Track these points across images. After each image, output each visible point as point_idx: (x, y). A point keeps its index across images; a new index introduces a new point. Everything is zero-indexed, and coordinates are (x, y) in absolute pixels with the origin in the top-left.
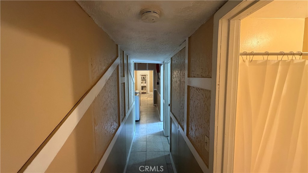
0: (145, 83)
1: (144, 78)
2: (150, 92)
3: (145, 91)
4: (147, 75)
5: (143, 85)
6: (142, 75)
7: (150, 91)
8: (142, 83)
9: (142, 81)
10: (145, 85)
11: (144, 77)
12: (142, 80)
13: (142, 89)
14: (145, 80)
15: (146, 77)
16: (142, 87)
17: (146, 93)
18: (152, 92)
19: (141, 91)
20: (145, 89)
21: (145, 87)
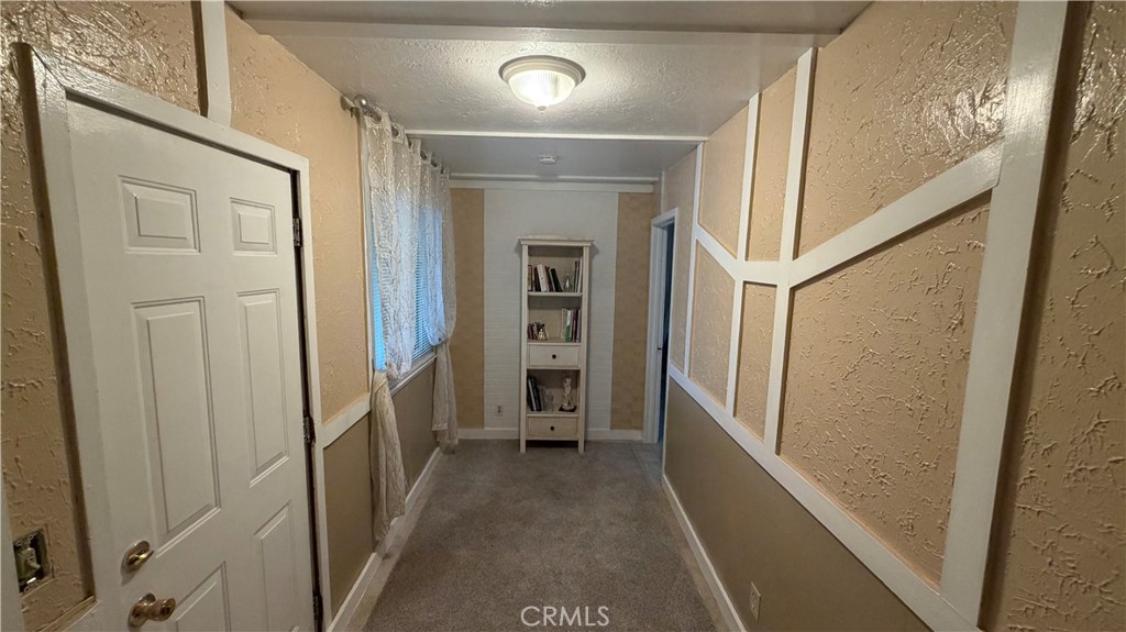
0: (574, 335)
1: (554, 283)
2: (613, 427)
3: (565, 428)
4: (594, 251)
5: (540, 356)
6: (533, 251)
7: (614, 411)
8: (532, 336)
9: (540, 316)
10: (571, 356)
11: (557, 263)
12: (533, 303)
13: (536, 400)
14: (575, 305)
15: (576, 273)
16: (529, 377)
17: (573, 444)
18: (636, 428)
19: (517, 429)
20: (566, 406)
21: (569, 381)
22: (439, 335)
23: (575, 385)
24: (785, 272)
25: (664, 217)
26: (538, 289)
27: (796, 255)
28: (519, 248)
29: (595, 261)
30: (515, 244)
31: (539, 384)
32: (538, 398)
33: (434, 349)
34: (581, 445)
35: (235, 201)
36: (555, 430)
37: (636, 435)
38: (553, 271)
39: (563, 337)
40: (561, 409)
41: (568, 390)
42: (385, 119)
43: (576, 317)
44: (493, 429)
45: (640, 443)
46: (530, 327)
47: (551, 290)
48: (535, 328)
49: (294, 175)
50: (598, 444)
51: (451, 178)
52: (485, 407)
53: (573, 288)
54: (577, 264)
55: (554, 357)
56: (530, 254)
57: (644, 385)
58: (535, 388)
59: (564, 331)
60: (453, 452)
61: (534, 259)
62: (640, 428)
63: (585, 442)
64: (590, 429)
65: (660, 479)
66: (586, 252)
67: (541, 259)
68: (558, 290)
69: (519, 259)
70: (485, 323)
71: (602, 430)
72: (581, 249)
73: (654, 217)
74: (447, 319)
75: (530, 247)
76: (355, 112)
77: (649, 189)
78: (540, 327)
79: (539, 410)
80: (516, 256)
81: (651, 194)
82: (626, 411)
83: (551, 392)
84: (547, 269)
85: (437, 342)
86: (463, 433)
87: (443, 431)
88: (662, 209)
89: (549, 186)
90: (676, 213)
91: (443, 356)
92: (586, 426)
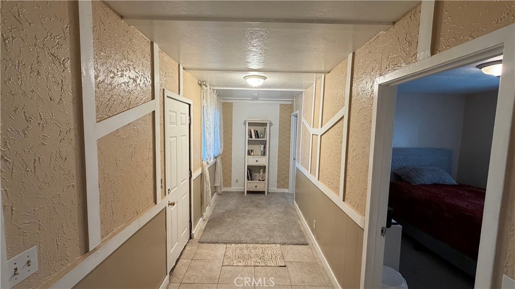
0: (264, 154)
1: (257, 135)
2: (278, 187)
3: (260, 187)
4: (271, 124)
5: (252, 161)
6: (250, 124)
7: (278, 182)
8: (249, 154)
9: (252, 147)
10: (263, 161)
11: (259, 129)
12: (250, 142)
13: (250, 177)
14: (264, 143)
15: (265, 132)
16: (248, 169)
17: (263, 193)
18: (286, 188)
19: (243, 188)
20: (261, 179)
21: (262, 170)
22: (218, 152)
23: (264, 172)
24: (319, 131)
25: (295, 113)
26: (251, 137)
27: (322, 127)
28: (245, 123)
29: (271, 128)
30: (244, 121)
31: (252, 172)
32: (251, 176)
33: (216, 158)
34: (266, 193)
35: (181, 113)
36: (257, 187)
37: (286, 191)
38: (257, 131)
39: (260, 155)
40: (259, 180)
41: (262, 173)
42: (208, 86)
43: (265, 147)
44: (235, 188)
45: (288, 193)
46: (249, 151)
47: (256, 138)
48: (250, 151)
49: (190, 105)
50: (272, 193)
51: (223, 99)
52: (232, 180)
53: (264, 137)
54: (265, 129)
55: (257, 161)
56: (249, 125)
57: (289, 172)
58: (250, 172)
59: (260, 152)
60: (221, 195)
61: (250, 127)
62: (288, 188)
63: (268, 193)
64: (269, 188)
65: (293, 203)
66: (268, 125)
67: (252, 127)
68: (258, 138)
69: (244, 127)
70: (233, 150)
71: (274, 188)
72: (267, 123)
73: (292, 112)
74: (221, 147)
75: (249, 123)
76: (200, 85)
77: (291, 103)
78: (252, 151)
79: (251, 180)
80: (244, 126)
81: (291, 104)
82: (283, 181)
83: (255, 175)
84: (254, 131)
85: (217, 155)
86: (225, 189)
87: (218, 186)
88: (294, 110)
89: (255, 102)
90: (298, 112)
91: (219, 161)
92: (268, 187)
